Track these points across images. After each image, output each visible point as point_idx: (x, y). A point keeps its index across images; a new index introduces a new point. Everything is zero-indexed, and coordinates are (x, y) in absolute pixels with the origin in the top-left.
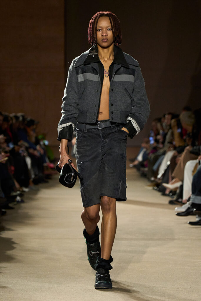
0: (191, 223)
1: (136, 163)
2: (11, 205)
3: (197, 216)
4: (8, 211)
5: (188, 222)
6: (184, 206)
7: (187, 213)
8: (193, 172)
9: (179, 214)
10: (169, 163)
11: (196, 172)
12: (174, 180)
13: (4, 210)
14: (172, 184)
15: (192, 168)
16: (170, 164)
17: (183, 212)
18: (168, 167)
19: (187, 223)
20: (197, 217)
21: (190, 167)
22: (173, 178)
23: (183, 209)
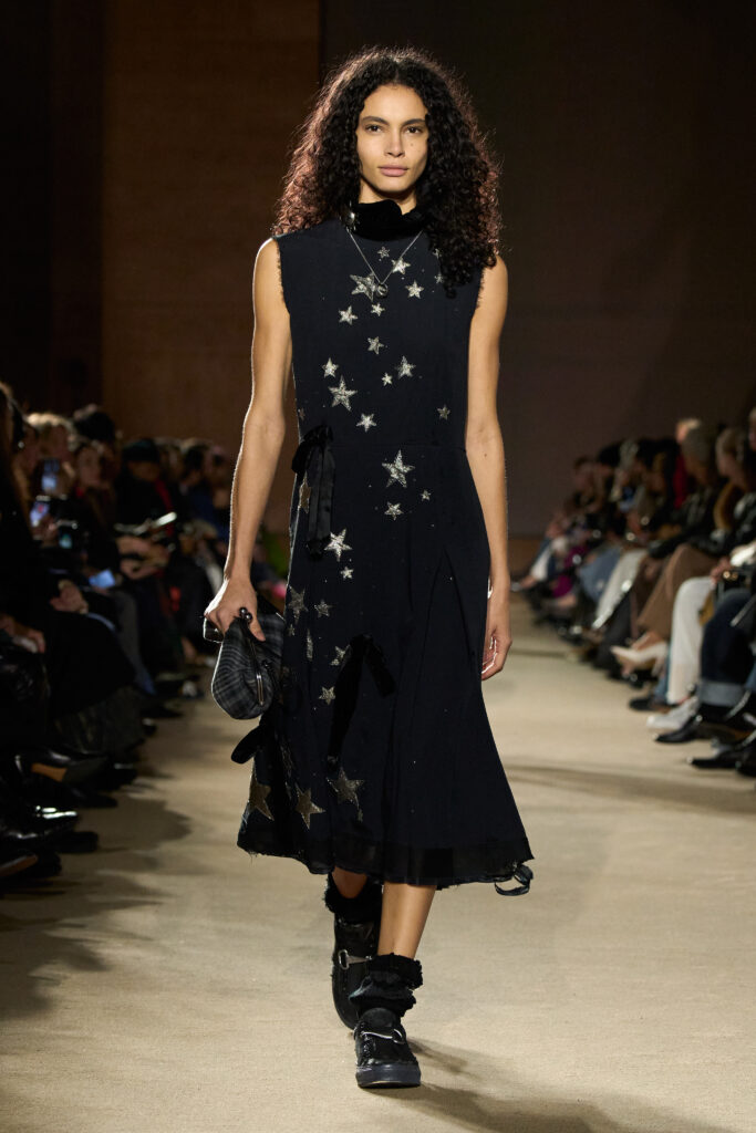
0: (700, 764)
1: (529, 582)
2: (169, 705)
3: (715, 741)
4: (163, 724)
5: (690, 759)
6: (673, 713)
7: (687, 734)
8: (702, 612)
9: (664, 739)
10: (627, 586)
11: (710, 615)
12: (645, 638)
13: (148, 722)
14: (641, 648)
15: (700, 603)
16: (631, 589)
17: (675, 733)
18: (626, 597)
19: (684, 761)
20: (714, 746)
21: (691, 598)
22: (642, 631)
23: (673, 721)
